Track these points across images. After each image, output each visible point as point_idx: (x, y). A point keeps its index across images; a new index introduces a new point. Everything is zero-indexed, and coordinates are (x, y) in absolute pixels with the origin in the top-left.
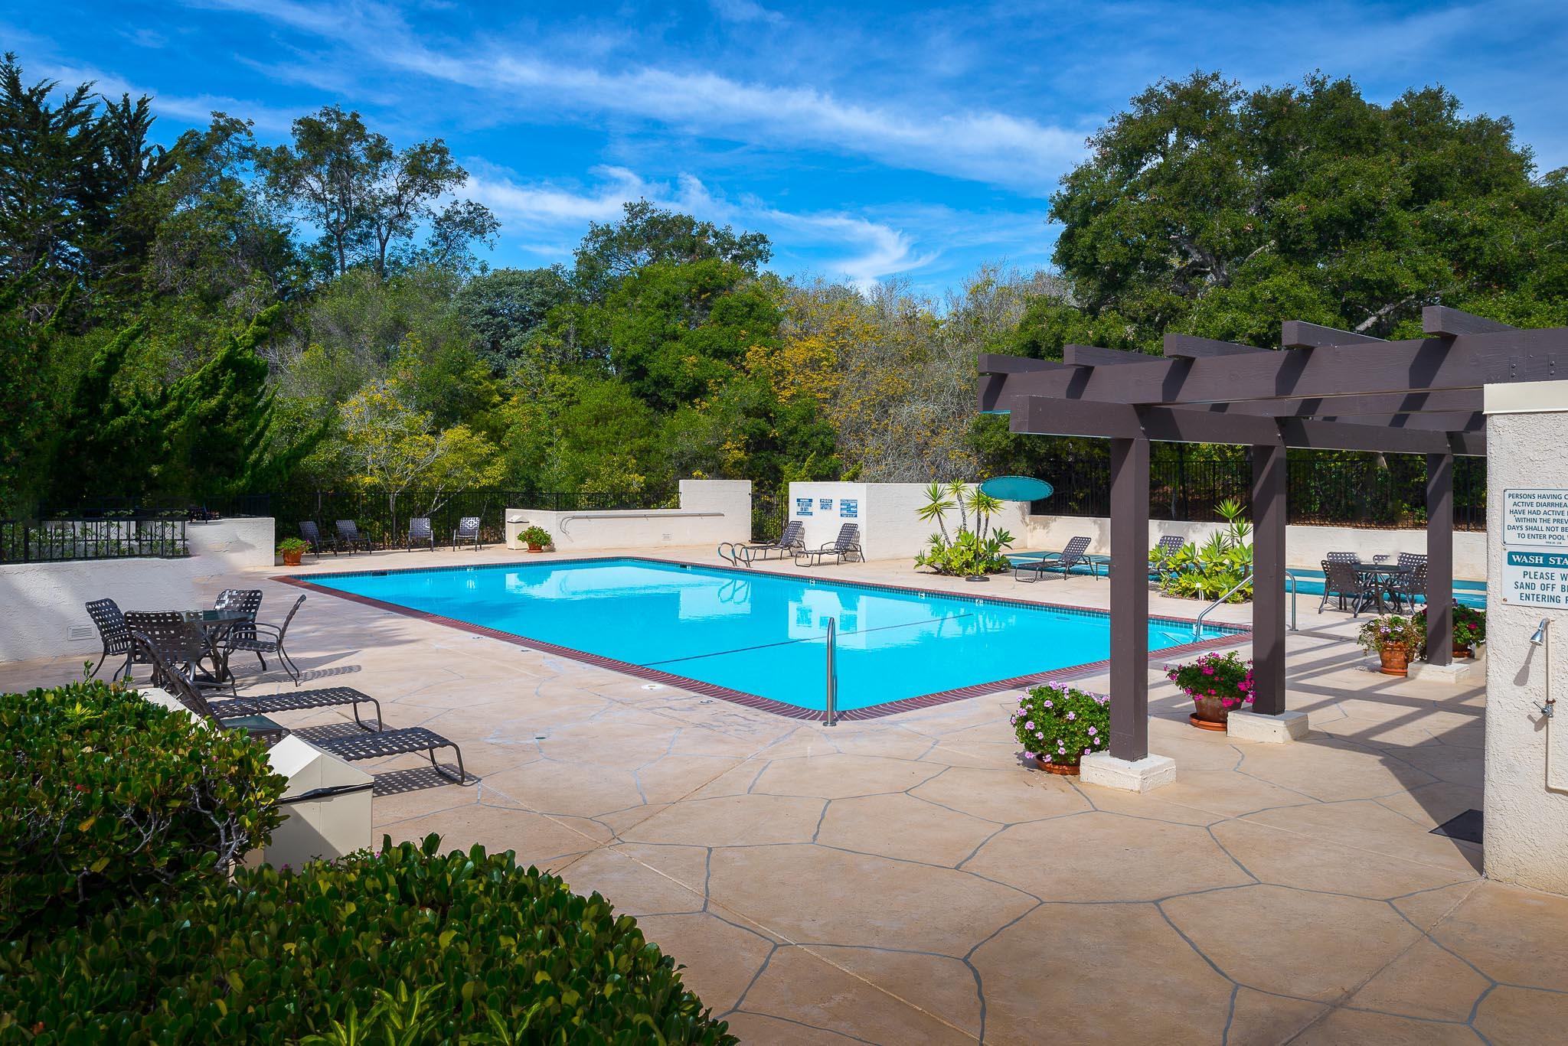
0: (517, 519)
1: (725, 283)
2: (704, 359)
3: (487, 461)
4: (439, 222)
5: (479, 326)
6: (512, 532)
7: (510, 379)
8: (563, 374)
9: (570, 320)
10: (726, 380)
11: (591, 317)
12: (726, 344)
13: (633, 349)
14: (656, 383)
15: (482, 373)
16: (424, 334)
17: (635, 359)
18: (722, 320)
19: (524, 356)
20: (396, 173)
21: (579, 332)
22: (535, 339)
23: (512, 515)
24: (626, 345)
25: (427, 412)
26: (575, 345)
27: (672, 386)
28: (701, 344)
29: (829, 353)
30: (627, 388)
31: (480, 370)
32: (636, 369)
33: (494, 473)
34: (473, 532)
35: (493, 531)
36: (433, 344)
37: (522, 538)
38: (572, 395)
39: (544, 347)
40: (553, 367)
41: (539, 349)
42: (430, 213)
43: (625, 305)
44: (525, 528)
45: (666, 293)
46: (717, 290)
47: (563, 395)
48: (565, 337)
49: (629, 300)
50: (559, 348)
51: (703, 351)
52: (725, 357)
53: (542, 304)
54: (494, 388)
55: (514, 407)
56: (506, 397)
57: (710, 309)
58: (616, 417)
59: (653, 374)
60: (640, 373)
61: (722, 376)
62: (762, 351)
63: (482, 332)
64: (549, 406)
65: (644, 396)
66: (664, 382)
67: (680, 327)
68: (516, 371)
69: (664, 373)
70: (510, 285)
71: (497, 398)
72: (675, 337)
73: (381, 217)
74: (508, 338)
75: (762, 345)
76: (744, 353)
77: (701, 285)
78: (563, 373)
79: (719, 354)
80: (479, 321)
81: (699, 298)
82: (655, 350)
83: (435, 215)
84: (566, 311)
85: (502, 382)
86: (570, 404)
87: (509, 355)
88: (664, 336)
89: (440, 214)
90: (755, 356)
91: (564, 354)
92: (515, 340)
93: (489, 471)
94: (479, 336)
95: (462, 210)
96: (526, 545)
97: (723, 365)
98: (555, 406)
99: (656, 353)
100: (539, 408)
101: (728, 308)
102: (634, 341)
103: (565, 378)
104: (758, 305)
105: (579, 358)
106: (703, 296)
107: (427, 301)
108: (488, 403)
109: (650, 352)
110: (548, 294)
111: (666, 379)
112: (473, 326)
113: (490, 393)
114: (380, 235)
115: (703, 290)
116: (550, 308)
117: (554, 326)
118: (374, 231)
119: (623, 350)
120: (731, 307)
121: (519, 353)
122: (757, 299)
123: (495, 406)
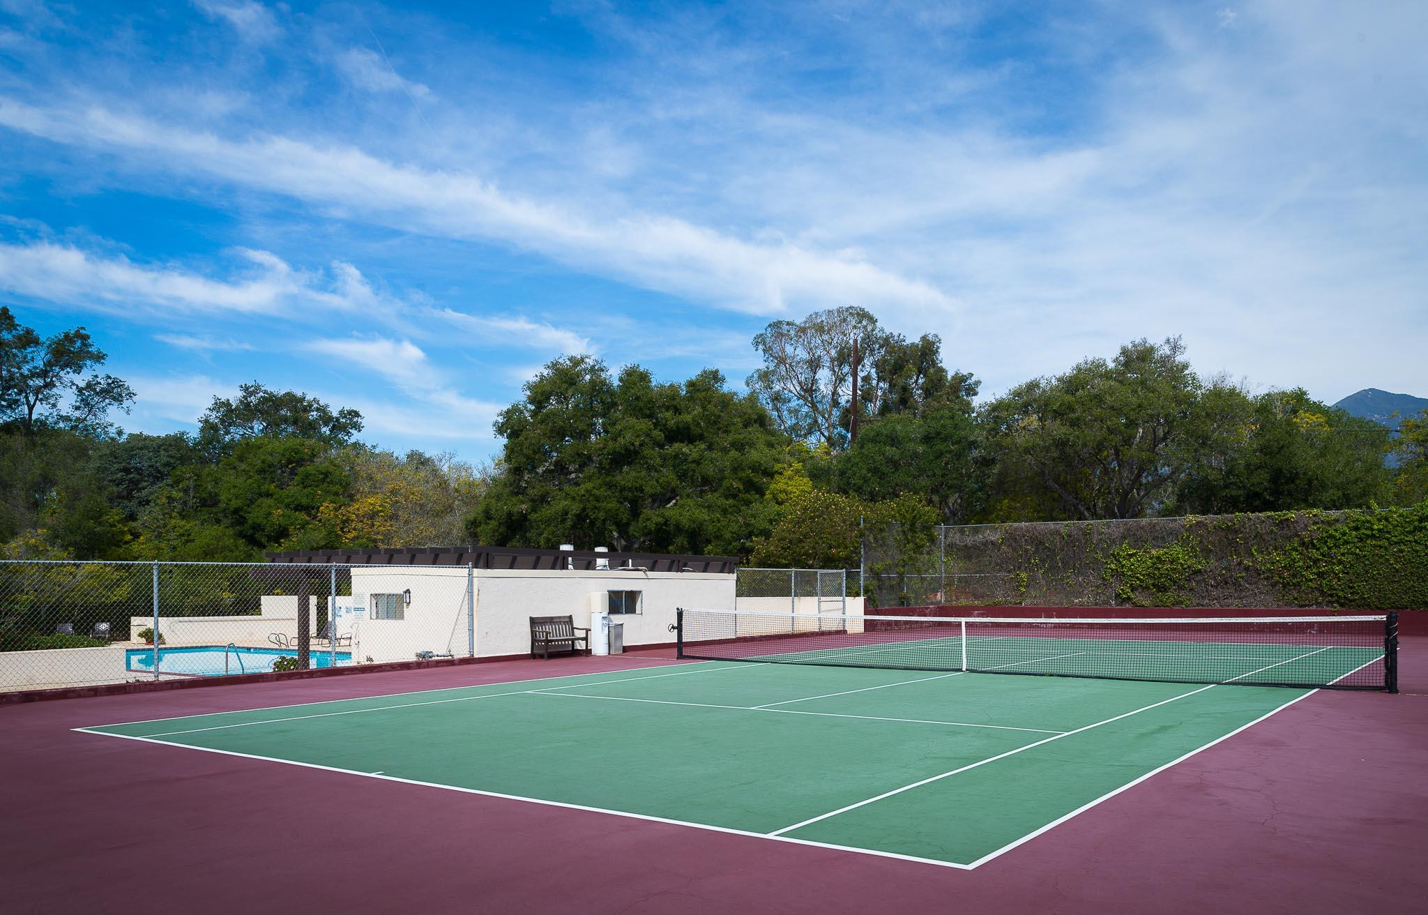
0: (139, 623)
1: (306, 457)
2: (288, 512)
3: (118, 583)
4: (80, 390)
5: (115, 481)
6: (134, 631)
7: (139, 522)
8: (183, 519)
9: (190, 478)
10: (303, 527)
11: (208, 475)
12: (304, 501)
13: (235, 503)
14: (254, 528)
15: (117, 518)
16: (68, 487)
17: (236, 511)
18: (303, 483)
19: (152, 504)
20: (42, 354)
21: (197, 487)
22: (160, 492)
23: (135, 621)
24: (230, 500)
25: (70, 548)
26: (194, 497)
27: (263, 530)
28: (286, 501)
29: (385, 507)
30: (231, 531)
31: (115, 515)
32: (238, 517)
33: (122, 593)
34: (104, 632)
35: (121, 632)
36: (76, 495)
37: (140, 635)
38: (189, 535)
39: (169, 498)
40: (174, 514)
41: (164, 500)
42: (74, 384)
43: (235, 468)
44: (143, 629)
45: (263, 462)
46: (300, 462)
47: (183, 535)
48: (186, 491)
49: (237, 463)
50: (180, 499)
51: (288, 506)
52: (305, 510)
53: (167, 464)
54: (126, 529)
55: (143, 544)
56: (136, 536)
57: (296, 474)
58: (222, 552)
59: (250, 522)
60: (241, 521)
61: (300, 524)
62: (332, 506)
63: (118, 485)
64: (170, 543)
65: (244, 537)
66: (257, 527)
67: (273, 487)
68: (144, 516)
69: (258, 521)
70: (141, 449)
71: (129, 537)
72: (268, 495)
73: (28, 386)
74: (139, 490)
75: (331, 502)
76: (318, 508)
77: (288, 459)
78: (183, 517)
79: (299, 508)
80: (114, 477)
81: (287, 467)
82: (253, 504)
83: (77, 386)
84: (186, 471)
85: (133, 524)
86: (187, 541)
87: (140, 503)
88: (260, 495)
89: (82, 384)
90: (326, 509)
91: (185, 503)
92: (144, 493)
93: (118, 591)
94: (115, 489)
95: (102, 382)
96: (144, 640)
97: (303, 516)
98: (175, 543)
99: (253, 506)
100: (163, 545)
101: (307, 476)
102: (237, 498)
103: (183, 523)
104: (330, 473)
105: (197, 507)
106: (290, 466)
107: (69, 461)
108: (122, 540)
109: (248, 506)
110: (172, 457)
111: (259, 526)
112: (110, 481)
113: (123, 533)
114: (28, 402)
115: (289, 462)
116: (174, 468)
117: (177, 482)
118: (23, 400)
119: (227, 504)
120: (310, 475)
121: (148, 502)
122: (331, 469)
123: (126, 543)
